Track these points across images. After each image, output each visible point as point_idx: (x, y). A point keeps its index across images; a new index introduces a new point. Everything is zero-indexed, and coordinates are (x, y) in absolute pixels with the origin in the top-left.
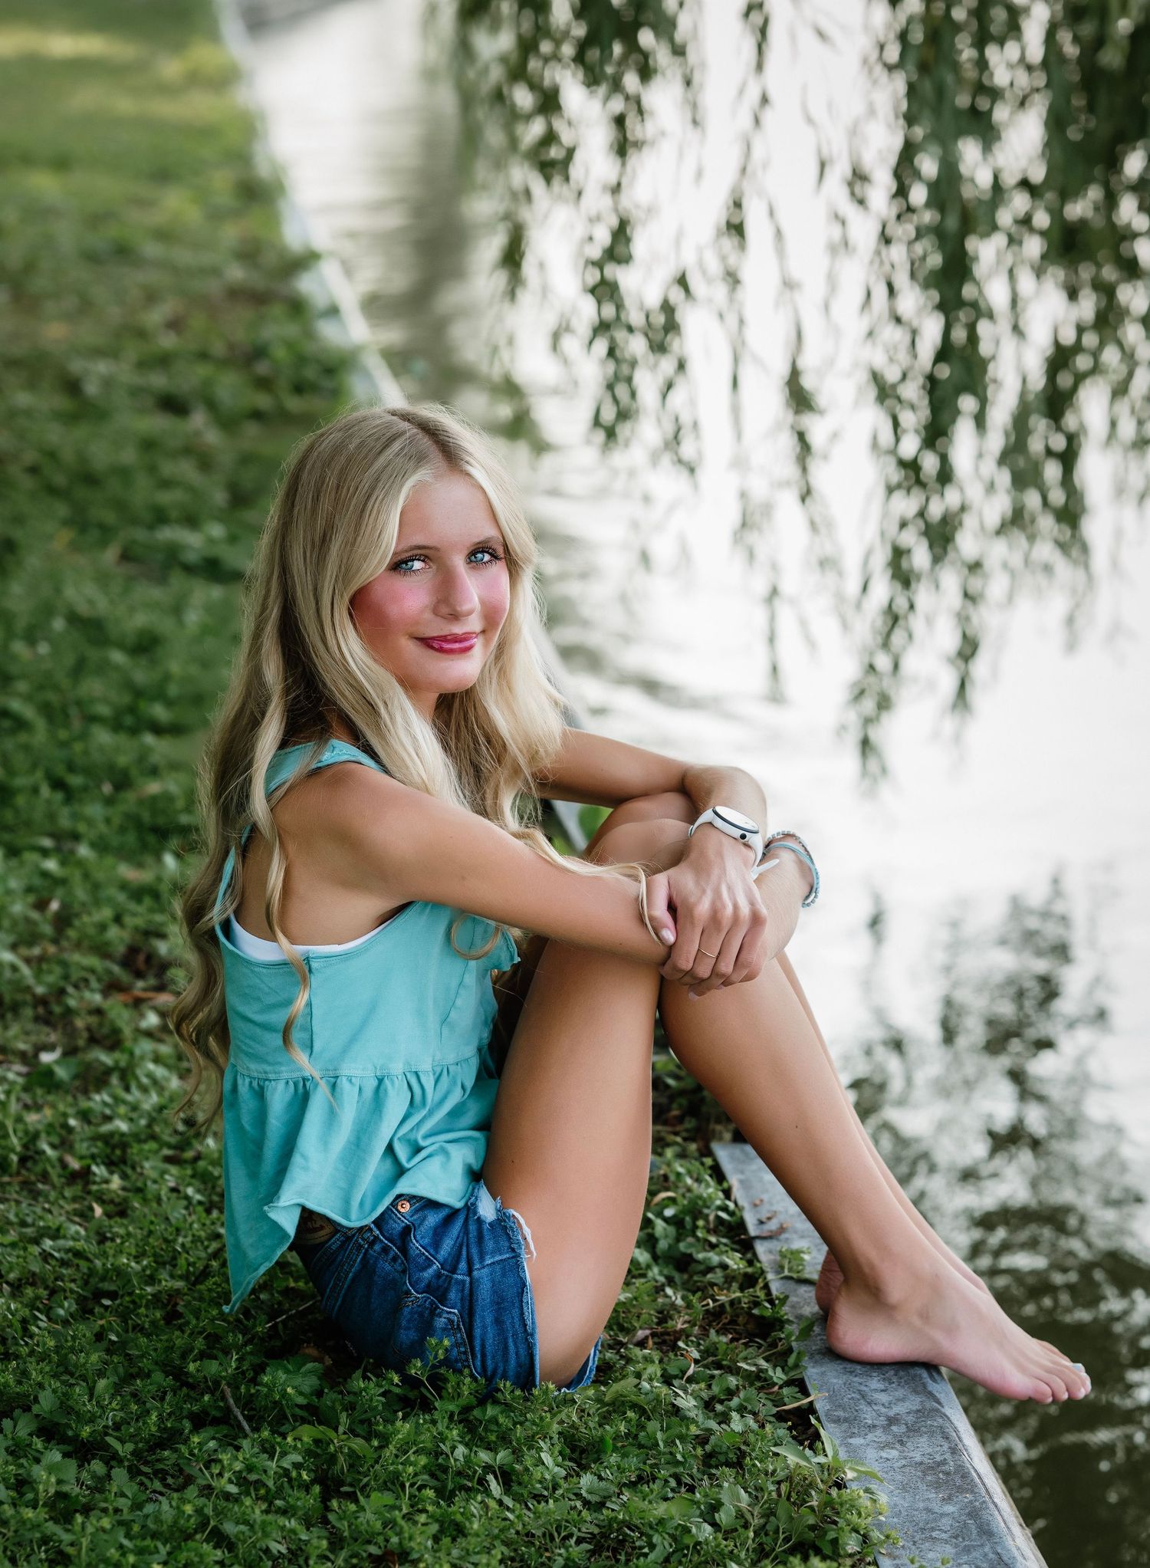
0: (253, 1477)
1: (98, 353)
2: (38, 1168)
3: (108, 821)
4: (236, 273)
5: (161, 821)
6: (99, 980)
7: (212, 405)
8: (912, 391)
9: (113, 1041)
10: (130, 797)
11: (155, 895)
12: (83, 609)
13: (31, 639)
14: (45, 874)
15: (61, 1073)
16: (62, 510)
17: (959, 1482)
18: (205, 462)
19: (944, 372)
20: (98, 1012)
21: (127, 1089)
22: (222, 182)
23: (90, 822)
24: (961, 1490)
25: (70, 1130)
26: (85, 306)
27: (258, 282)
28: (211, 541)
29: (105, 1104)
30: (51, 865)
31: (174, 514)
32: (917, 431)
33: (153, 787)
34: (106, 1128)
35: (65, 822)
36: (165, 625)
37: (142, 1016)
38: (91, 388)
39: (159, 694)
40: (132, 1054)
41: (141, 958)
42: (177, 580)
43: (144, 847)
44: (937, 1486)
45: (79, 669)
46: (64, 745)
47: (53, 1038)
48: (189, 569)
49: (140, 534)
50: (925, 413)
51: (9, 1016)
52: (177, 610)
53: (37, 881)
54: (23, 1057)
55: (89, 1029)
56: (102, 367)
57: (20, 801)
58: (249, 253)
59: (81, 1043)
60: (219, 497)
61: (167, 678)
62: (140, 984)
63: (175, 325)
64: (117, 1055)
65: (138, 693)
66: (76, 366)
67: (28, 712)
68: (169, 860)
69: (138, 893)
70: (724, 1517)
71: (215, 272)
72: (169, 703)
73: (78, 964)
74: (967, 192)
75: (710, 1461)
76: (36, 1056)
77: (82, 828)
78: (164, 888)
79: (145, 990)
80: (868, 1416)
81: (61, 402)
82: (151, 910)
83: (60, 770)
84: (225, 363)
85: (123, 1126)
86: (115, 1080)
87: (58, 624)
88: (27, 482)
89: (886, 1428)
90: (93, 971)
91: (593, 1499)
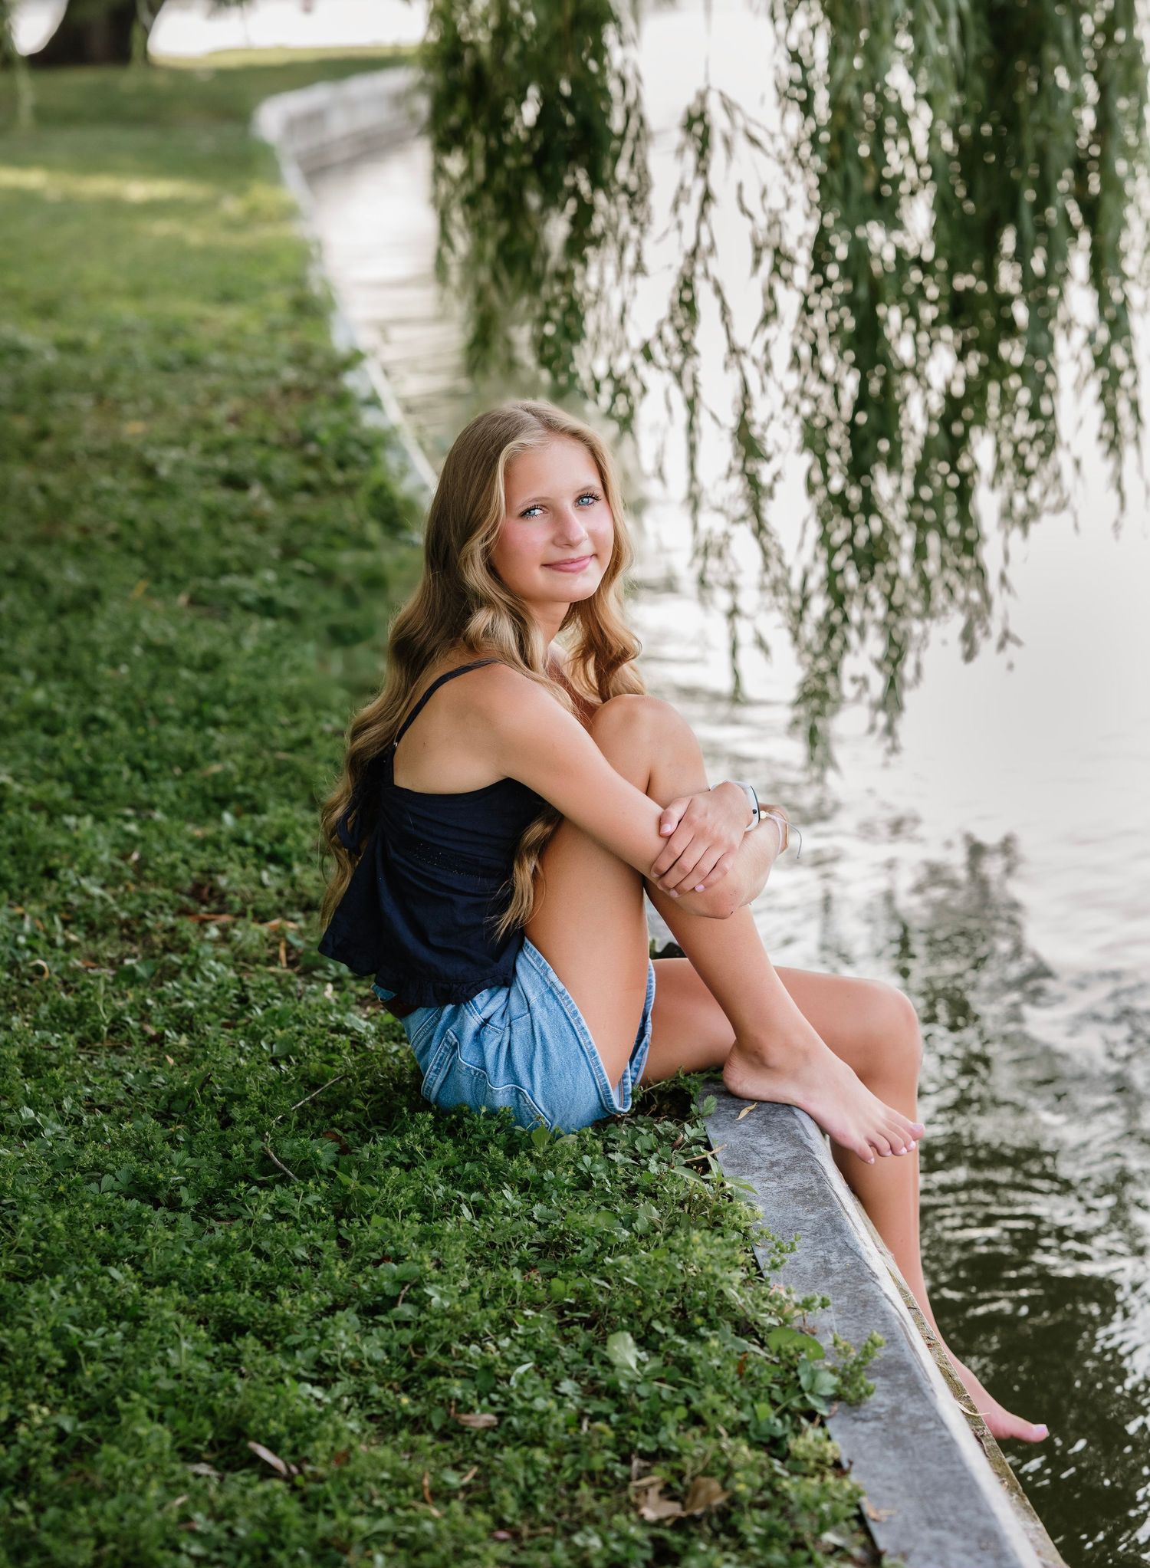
0: (283, 1211)
1: (170, 443)
2: (124, 1036)
3: (178, 793)
4: (290, 374)
5: (221, 792)
6: (171, 907)
7: (267, 480)
8: (837, 436)
9: (184, 947)
10: (196, 773)
11: (217, 845)
12: (158, 639)
13: (114, 665)
14: (128, 835)
15: (141, 971)
16: (138, 565)
17: (821, 1200)
18: (262, 528)
19: (862, 418)
20: (172, 930)
21: (195, 980)
22: (278, 301)
23: (163, 794)
24: (822, 1205)
25: (148, 1008)
26: (160, 406)
27: (310, 381)
28: (265, 585)
29: (175, 989)
30: (132, 827)
31: (235, 566)
32: (841, 471)
33: (216, 768)
34: (176, 1005)
35: (143, 796)
36: (227, 649)
37: (206, 930)
38: (164, 471)
39: (220, 699)
40: (197, 956)
41: (206, 891)
42: (237, 615)
43: (208, 812)
44: (804, 1203)
45: (153, 684)
46: (141, 739)
47: (135, 949)
48: (246, 608)
49: (206, 583)
50: (848, 453)
51: (100, 936)
52: (236, 640)
53: (121, 840)
54: (111, 963)
55: (164, 942)
56: (174, 454)
57: (106, 781)
58: (301, 357)
59: (157, 952)
60: (275, 552)
61: (227, 685)
62: (204, 908)
63: (235, 419)
64: (186, 956)
65: (202, 699)
66: (151, 454)
67: (112, 717)
68: (228, 817)
69: (202, 844)
70: (638, 1226)
71: (273, 374)
72: (228, 707)
73: (155, 895)
74: (876, 267)
75: (632, 1192)
76: (122, 962)
77: (156, 798)
78: (224, 839)
79: (208, 913)
80: (756, 1161)
81: (138, 483)
82: (213, 856)
83: (139, 757)
84: (279, 448)
85: (191, 1004)
86: (184, 975)
87: (137, 651)
88: (110, 547)
89: (769, 1169)
90: (166, 900)
91: (543, 1221)
